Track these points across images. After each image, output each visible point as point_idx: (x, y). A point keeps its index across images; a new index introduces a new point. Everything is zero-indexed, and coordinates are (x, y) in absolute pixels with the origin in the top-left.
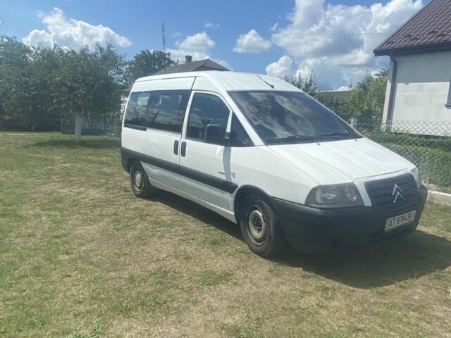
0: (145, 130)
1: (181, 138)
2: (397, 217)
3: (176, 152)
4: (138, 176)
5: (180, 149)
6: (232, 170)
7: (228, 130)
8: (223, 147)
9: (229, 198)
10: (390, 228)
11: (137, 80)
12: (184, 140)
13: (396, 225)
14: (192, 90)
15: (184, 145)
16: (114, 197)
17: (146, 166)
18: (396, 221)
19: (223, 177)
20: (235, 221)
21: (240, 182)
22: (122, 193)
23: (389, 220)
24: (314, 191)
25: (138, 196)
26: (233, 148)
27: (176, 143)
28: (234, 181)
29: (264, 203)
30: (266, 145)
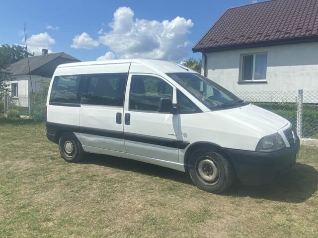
0: (79, 106)
1: (124, 110)
3: (118, 122)
5: (123, 119)
6: (183, 131)
7: (175, 102)
8: (172, 115)
9: (181, 153)
11: (58, 66)
12: (128, 112)
14: (129, 73)
15: (128, 116)
17: (79, 136)
19: (174, 138)
20: (181, 169)
21: (191, 140)
24: (262, 140)
25: (70, 162)
26: (182, 115)
27: (119, 115)
28: (185, 139)
29: (217, 153)
30: (212, 111)
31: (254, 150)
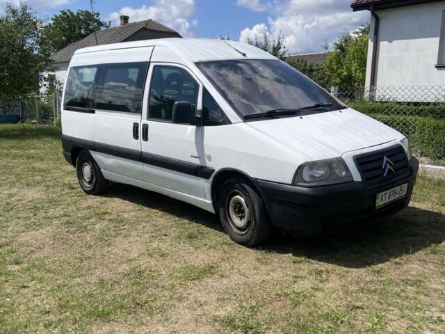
0: (93, 112)
1: (142, 119)
2: (388, 191)
3: (136, 136)
4: (87, 170)
5: (140, 132)
6: (207, 152)
7: (199, 106)
8: (194, 127)
9: (205, 184)
12: (145, 121)
13: (387, 200)
14: (150, 62)
15: (146, 128)
17: (97, 156)
18: (387, 195)
19: (197, 162)
20: (212, 210)
21: (217, 165)
22: (67, 190)
23: (381, 194)
24: (301, 168)
25: (88, 193)
26: (206, 128)
27: (136, 127)
28: (209, 164)
30: (245, 122)
31: (290, 183)
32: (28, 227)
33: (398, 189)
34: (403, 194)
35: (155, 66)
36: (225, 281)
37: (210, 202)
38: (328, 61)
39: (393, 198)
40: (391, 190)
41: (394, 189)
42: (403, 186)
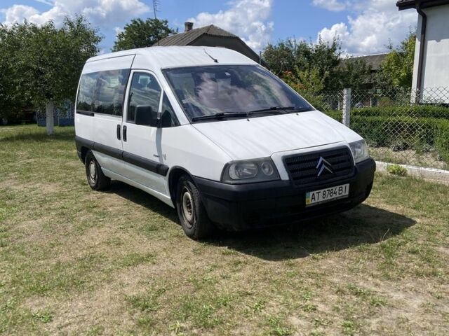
0: (93, 115)
1: (121, 121)
2: (323, 190)
3: (119, 137)
4: (93, 166)
5: (122, 134)
6: (163, 153)
7: (160, 110)
8: (156, 128)
9: (164, 181)
10: (313, 201)
11: (88, 60)
12: (125, 124)
13: (321, 199)
14: (131, 69)
15: (125, 128)
16: (69, 191)
17: (96, 155)
18: (321, 194)
19: (157, 160)
20: (171, 205)
21: (170, 164)
23: (311, 193)
24: (227, 167)
25: (94, 188)
26: (163, 129)
27: (119, 127)
28: (165, 163)
29: (190, 183)
30: (191, 124)
31: (219, 180)
32: (29, 216)
33: (336, 189)
34: (343, 194)
35: (134, 73)
36: (154, 268)
37: (169, 198)
38: (386, 62)
39: (329, 197)
40: (326, 190)
41: (330, 189)
42: (344, 186)
